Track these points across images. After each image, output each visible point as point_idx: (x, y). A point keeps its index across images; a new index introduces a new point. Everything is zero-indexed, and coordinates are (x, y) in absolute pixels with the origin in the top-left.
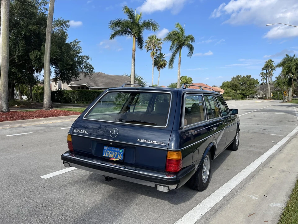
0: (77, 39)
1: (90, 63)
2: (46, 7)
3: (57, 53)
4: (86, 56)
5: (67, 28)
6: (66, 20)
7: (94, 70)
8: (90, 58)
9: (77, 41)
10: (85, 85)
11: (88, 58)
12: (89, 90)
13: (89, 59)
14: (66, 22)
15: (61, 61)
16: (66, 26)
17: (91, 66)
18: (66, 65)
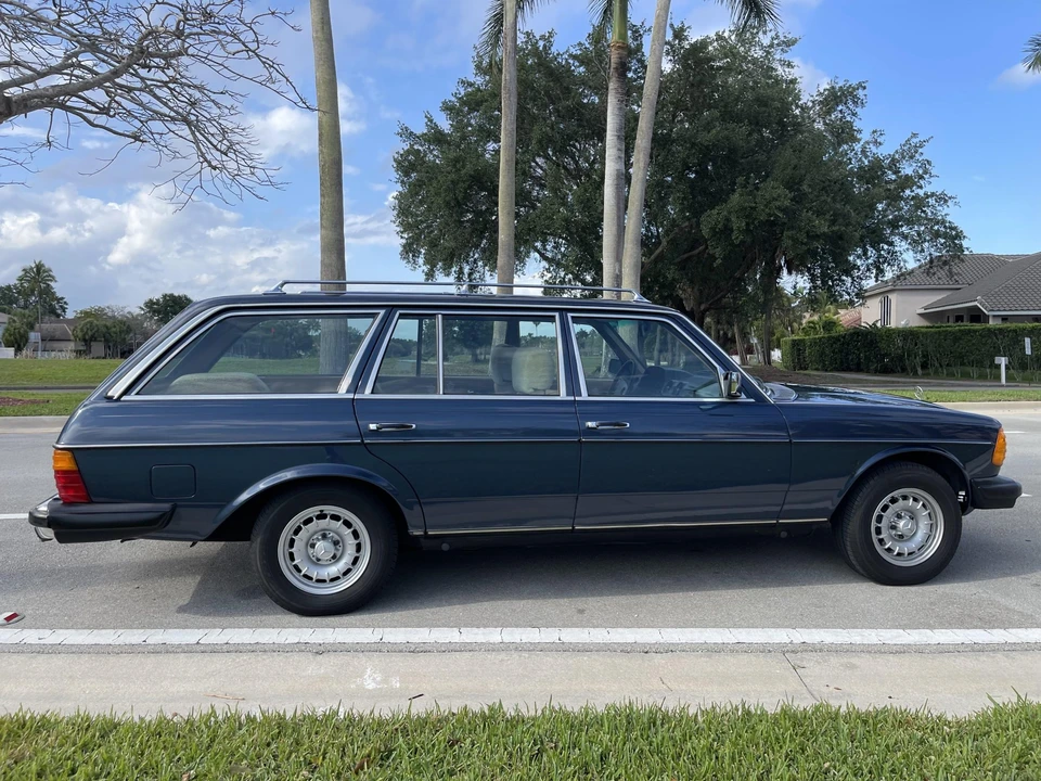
0: (915, 135)
1: (948, 219)
2: (786, 57)
3: (777, 203)
4: (933, 194)
5: (858, 110)
6: (854, 83)
7: (965, 243)
8: (950, 198)
9: (915, 140)
10: (976, 303)
11: (943, 199)
12: (991, 323)
13: (946, 201)
14: (854, 89)
15: (793, 228)
16: (854, 102)
17: (955, 229)
18: (808, 236)
